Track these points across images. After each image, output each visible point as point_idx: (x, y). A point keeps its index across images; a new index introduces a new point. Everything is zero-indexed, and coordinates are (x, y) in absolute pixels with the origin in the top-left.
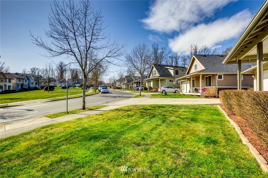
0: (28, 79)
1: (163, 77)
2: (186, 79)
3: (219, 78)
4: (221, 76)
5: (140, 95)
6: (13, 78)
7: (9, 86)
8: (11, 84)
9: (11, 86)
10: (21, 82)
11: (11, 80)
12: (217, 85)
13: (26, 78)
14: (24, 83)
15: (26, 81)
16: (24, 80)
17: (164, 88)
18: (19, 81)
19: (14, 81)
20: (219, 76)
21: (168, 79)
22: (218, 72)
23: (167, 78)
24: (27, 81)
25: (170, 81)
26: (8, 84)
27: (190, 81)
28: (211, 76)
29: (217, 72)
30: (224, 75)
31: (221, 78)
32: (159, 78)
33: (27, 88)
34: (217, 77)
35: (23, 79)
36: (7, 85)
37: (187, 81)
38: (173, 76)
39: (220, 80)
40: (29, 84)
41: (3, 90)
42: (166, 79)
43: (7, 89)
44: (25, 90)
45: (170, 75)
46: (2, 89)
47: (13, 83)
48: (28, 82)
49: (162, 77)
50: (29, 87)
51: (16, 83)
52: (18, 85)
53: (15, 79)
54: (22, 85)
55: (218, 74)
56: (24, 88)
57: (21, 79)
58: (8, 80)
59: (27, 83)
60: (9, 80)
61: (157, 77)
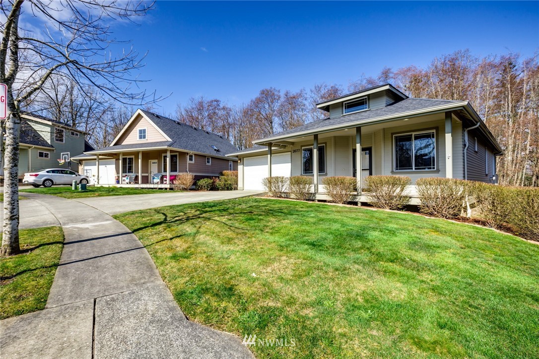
3: (190, 159)
4: (192, 156)
12: (188, 170)
17: (48, 172)
21: (35, 150)
22: (191, 150)
23: (34, 146)
25: (41, 155)
27: (116, 160)
28: (176, 155)
29: (189, 150)
30: (195, 154)
34: (188, 157)
38: (49, 142)
39: (191, 162)
42: (30, 147)
55: (191, 153)
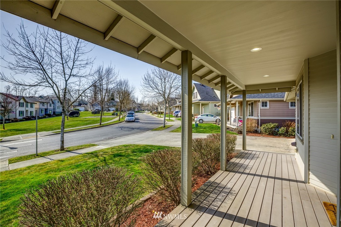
0: (53, 103)
1: (206, 101)
2: (230, 104)
3: (263, 106)
4: (266, 103)
5: (164, 127)
6: (36, 102)
7: (31, 112)
8: (33, 110)
9: (33, 112)
10: (45, 107)
11: (34, 104)
12: (259, 115)
13: (51, 102)
14: (49, 107)
15: (50, 106)
16: (49, 104)
17: (201, 116)
18: (43, 105)
19: (37, 106)
20: (263, 103)
21: (213, 104)
22: (261, 98)
23: (211, 102)
24: (52, 105)
25: (215, 106)
26: (29, 109)
27: (235, 107)
28: (253, 103)
29: (259, 98)
30: (269, 101)
31: (266, 106)
32: (200, 102)
33: (52, 114)
34: (260, 104)
35: (47, 103)
36: (29, 111)
37: (232, 107)
38: (220, 99)
39: (264, 108)
40: (54, 109)
41: (25, 116)
42: (210, 103)
43: (29, 115)
44: (50, 116)
45: (215, 98)
46: (23, 115)
47: (36, 108)
48: (54, 107)
49: (204, 101)
50: (54, 113)
51: (39, 108)
52: (42, 110)
53: (38, 103)
54: (46, 110)
55: (261, 100)
56: (48, 113)
57: (45, 103)
58: (29, 105)
59: (52, 107)
60: (31, 105)
61: (197, 101)
